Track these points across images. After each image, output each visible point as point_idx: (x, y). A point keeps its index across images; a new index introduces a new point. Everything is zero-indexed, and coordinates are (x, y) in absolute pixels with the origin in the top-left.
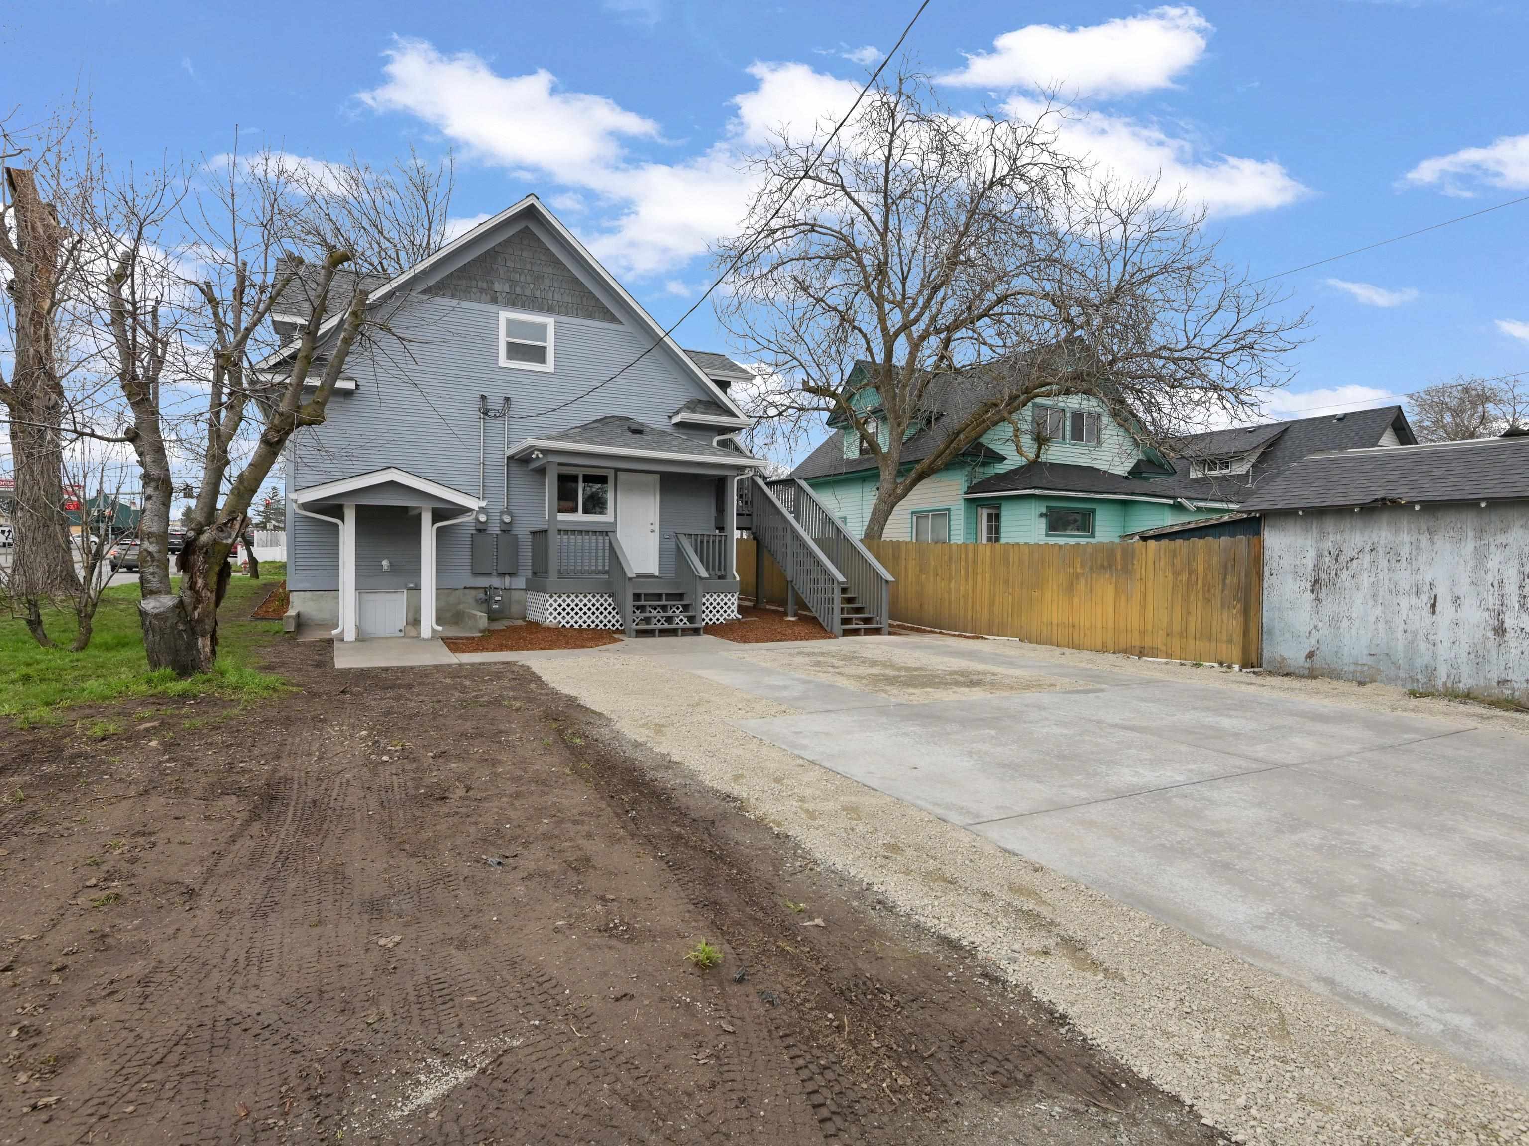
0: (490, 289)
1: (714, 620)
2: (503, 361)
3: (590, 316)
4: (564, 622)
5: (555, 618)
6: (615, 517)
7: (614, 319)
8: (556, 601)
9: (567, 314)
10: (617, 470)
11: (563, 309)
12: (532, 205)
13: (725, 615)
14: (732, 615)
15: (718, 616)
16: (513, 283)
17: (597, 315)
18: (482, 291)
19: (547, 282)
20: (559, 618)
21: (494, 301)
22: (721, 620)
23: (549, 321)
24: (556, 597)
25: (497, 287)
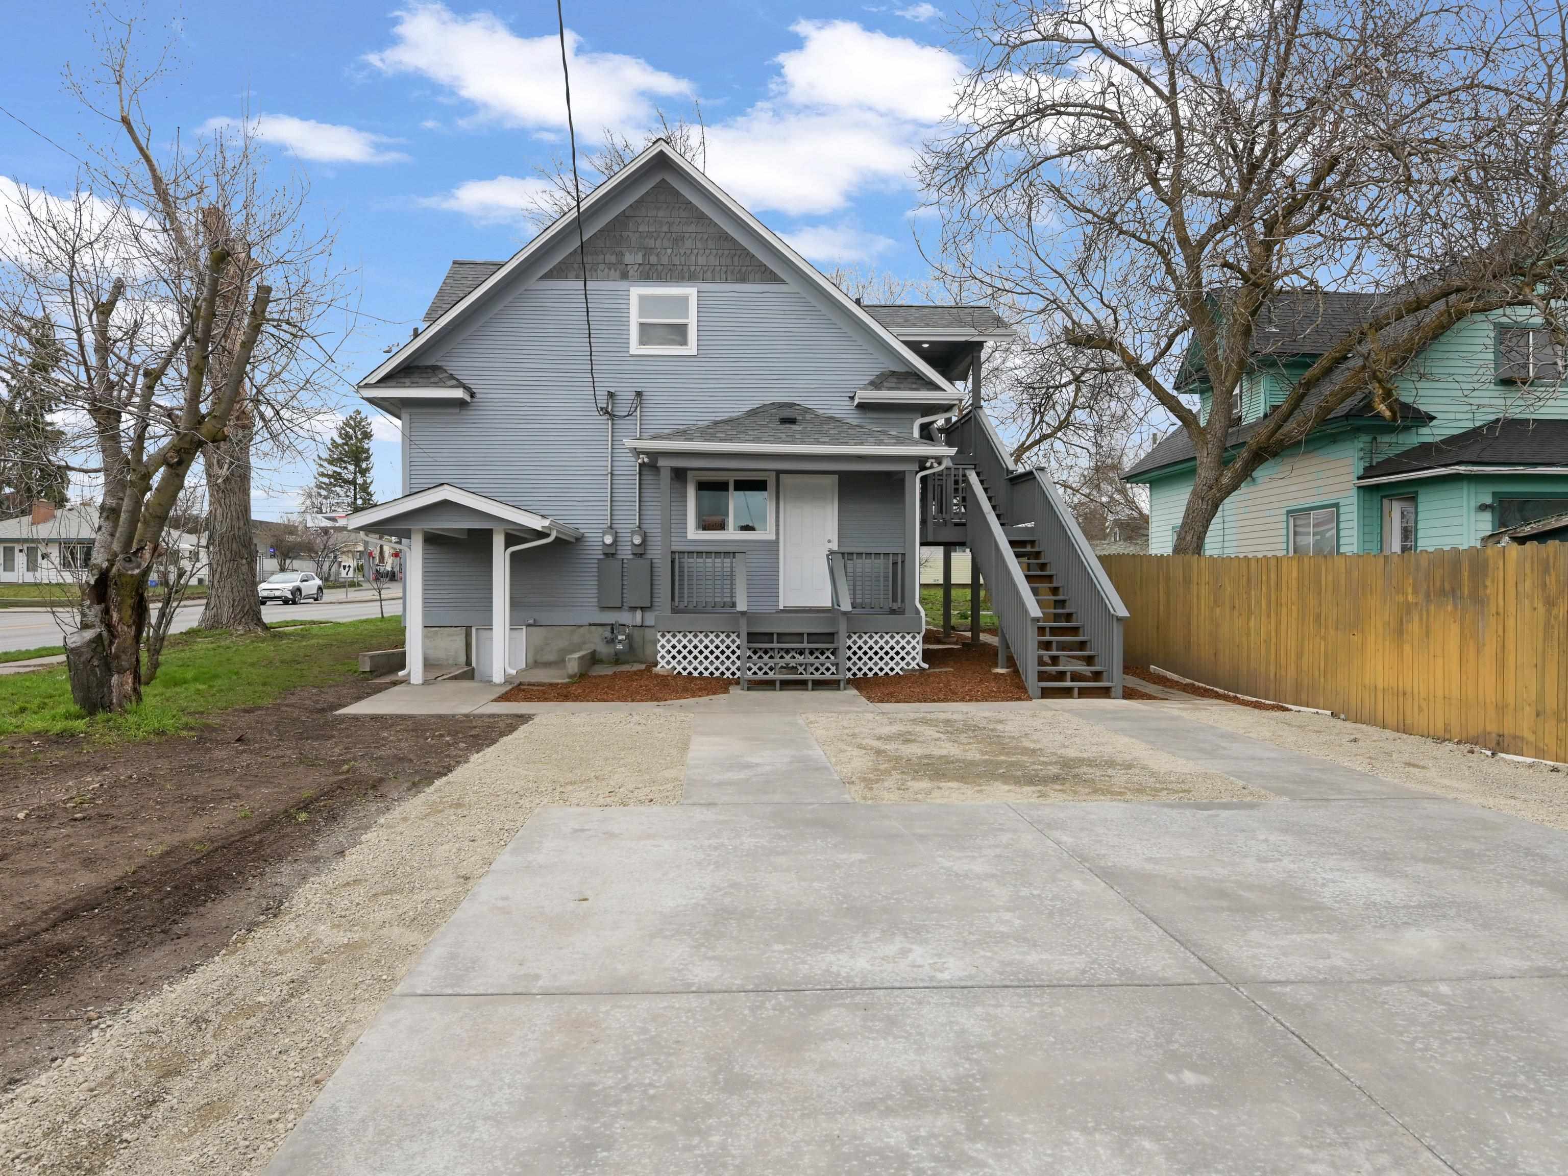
0: (620, 262)
1: (887, 669)
2: (635, 348)
3: (743, 279)
4: (679, 668)
5: (668, 663)
6: (777, 534)
7: (774, 279)
8: (669, 641)
9: (713, 280)
10: (778, 472)
11: (709, 274)
12: (661, 152)
13: (903, 664)
14: (913, 664)
15: (892, 664)
16: (647, 251)
17: (751, 277)
18: (610, 266)
19: (688, 244)
20: (674, 663)
21: (624, 276)
22: (897, 669)
23: (690, 291)
24: (669, 636)
25: (628, 258)
